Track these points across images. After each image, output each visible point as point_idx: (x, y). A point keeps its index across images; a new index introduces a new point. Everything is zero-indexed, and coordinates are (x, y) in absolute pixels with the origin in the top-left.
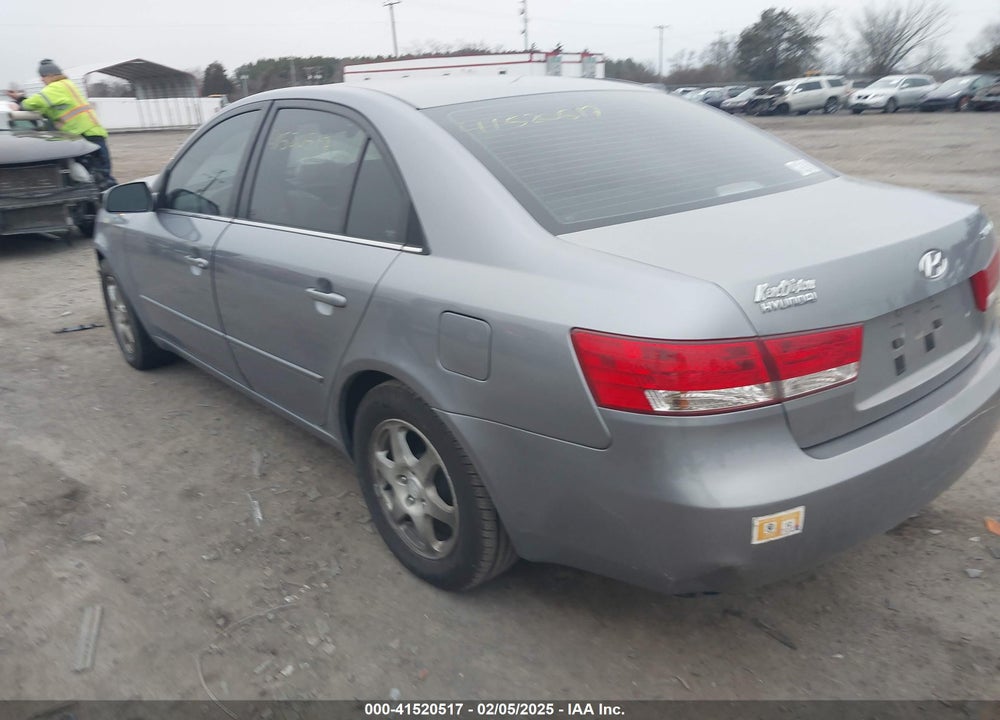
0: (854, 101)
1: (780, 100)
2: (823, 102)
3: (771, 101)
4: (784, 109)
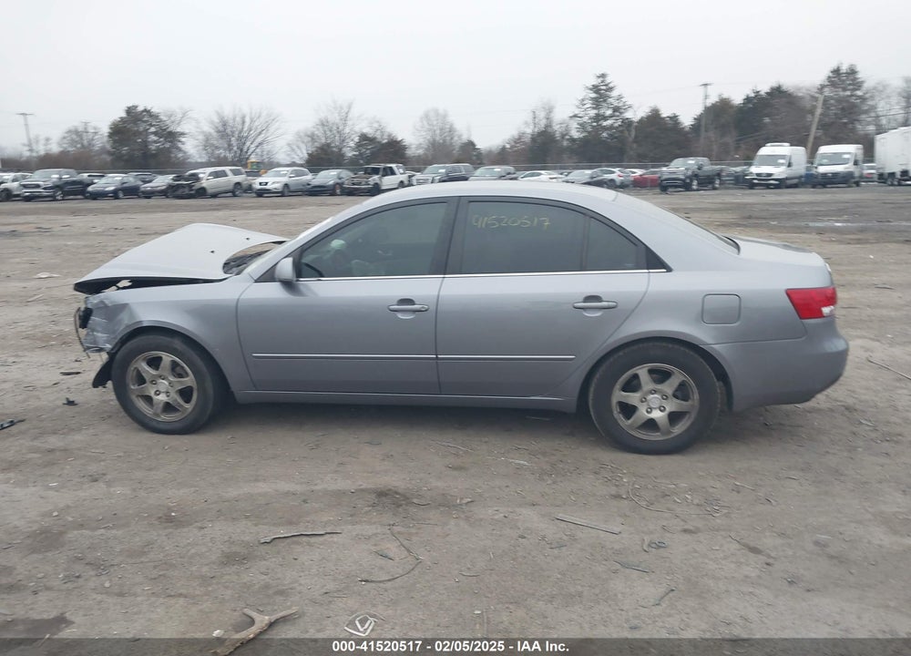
0: (258, 187)
1: (197, 186)
2: (231, 187)
3: (190, 186)
4: (202, 193)
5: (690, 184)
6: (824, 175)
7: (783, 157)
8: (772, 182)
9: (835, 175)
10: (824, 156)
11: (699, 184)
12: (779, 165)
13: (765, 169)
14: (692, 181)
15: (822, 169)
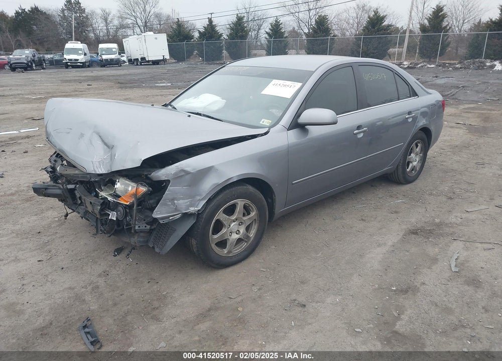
5: (31, 67)
6: (106, 60)
7: (81, 50)
8: (78, 64)
9: (112, 60)
10: (102, 49)
11: (36, 66)
12: (80, 54)
13: (73, 57)
14: (32, 64)
15: (104, 57)
